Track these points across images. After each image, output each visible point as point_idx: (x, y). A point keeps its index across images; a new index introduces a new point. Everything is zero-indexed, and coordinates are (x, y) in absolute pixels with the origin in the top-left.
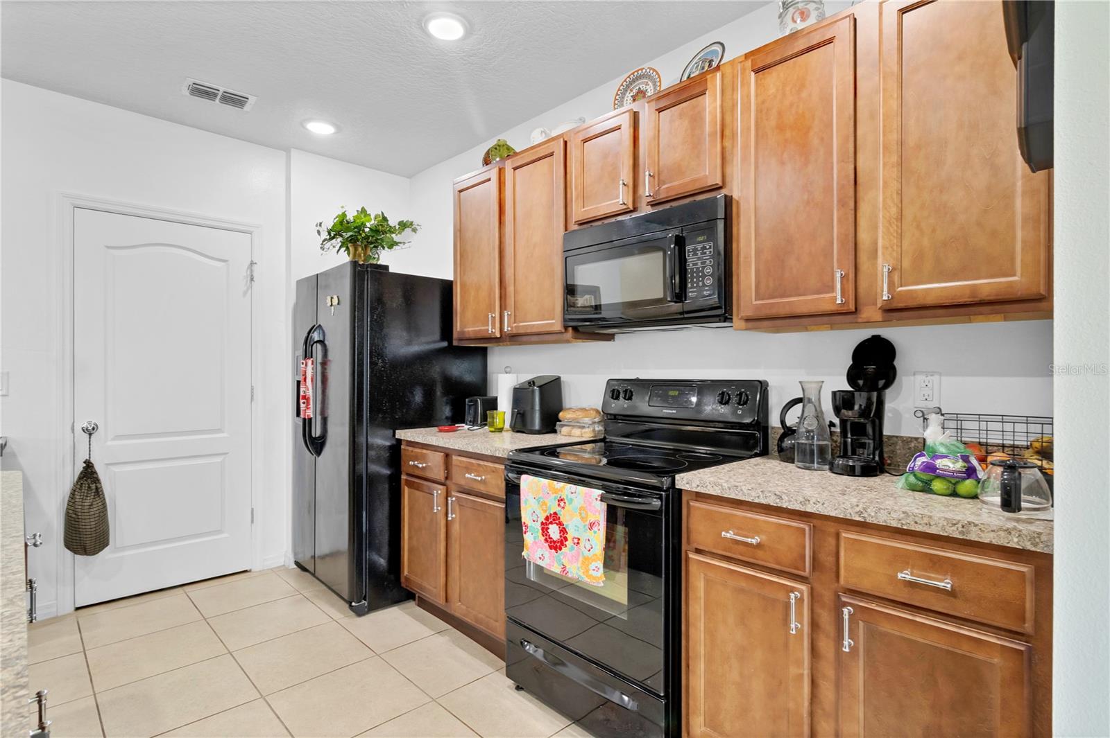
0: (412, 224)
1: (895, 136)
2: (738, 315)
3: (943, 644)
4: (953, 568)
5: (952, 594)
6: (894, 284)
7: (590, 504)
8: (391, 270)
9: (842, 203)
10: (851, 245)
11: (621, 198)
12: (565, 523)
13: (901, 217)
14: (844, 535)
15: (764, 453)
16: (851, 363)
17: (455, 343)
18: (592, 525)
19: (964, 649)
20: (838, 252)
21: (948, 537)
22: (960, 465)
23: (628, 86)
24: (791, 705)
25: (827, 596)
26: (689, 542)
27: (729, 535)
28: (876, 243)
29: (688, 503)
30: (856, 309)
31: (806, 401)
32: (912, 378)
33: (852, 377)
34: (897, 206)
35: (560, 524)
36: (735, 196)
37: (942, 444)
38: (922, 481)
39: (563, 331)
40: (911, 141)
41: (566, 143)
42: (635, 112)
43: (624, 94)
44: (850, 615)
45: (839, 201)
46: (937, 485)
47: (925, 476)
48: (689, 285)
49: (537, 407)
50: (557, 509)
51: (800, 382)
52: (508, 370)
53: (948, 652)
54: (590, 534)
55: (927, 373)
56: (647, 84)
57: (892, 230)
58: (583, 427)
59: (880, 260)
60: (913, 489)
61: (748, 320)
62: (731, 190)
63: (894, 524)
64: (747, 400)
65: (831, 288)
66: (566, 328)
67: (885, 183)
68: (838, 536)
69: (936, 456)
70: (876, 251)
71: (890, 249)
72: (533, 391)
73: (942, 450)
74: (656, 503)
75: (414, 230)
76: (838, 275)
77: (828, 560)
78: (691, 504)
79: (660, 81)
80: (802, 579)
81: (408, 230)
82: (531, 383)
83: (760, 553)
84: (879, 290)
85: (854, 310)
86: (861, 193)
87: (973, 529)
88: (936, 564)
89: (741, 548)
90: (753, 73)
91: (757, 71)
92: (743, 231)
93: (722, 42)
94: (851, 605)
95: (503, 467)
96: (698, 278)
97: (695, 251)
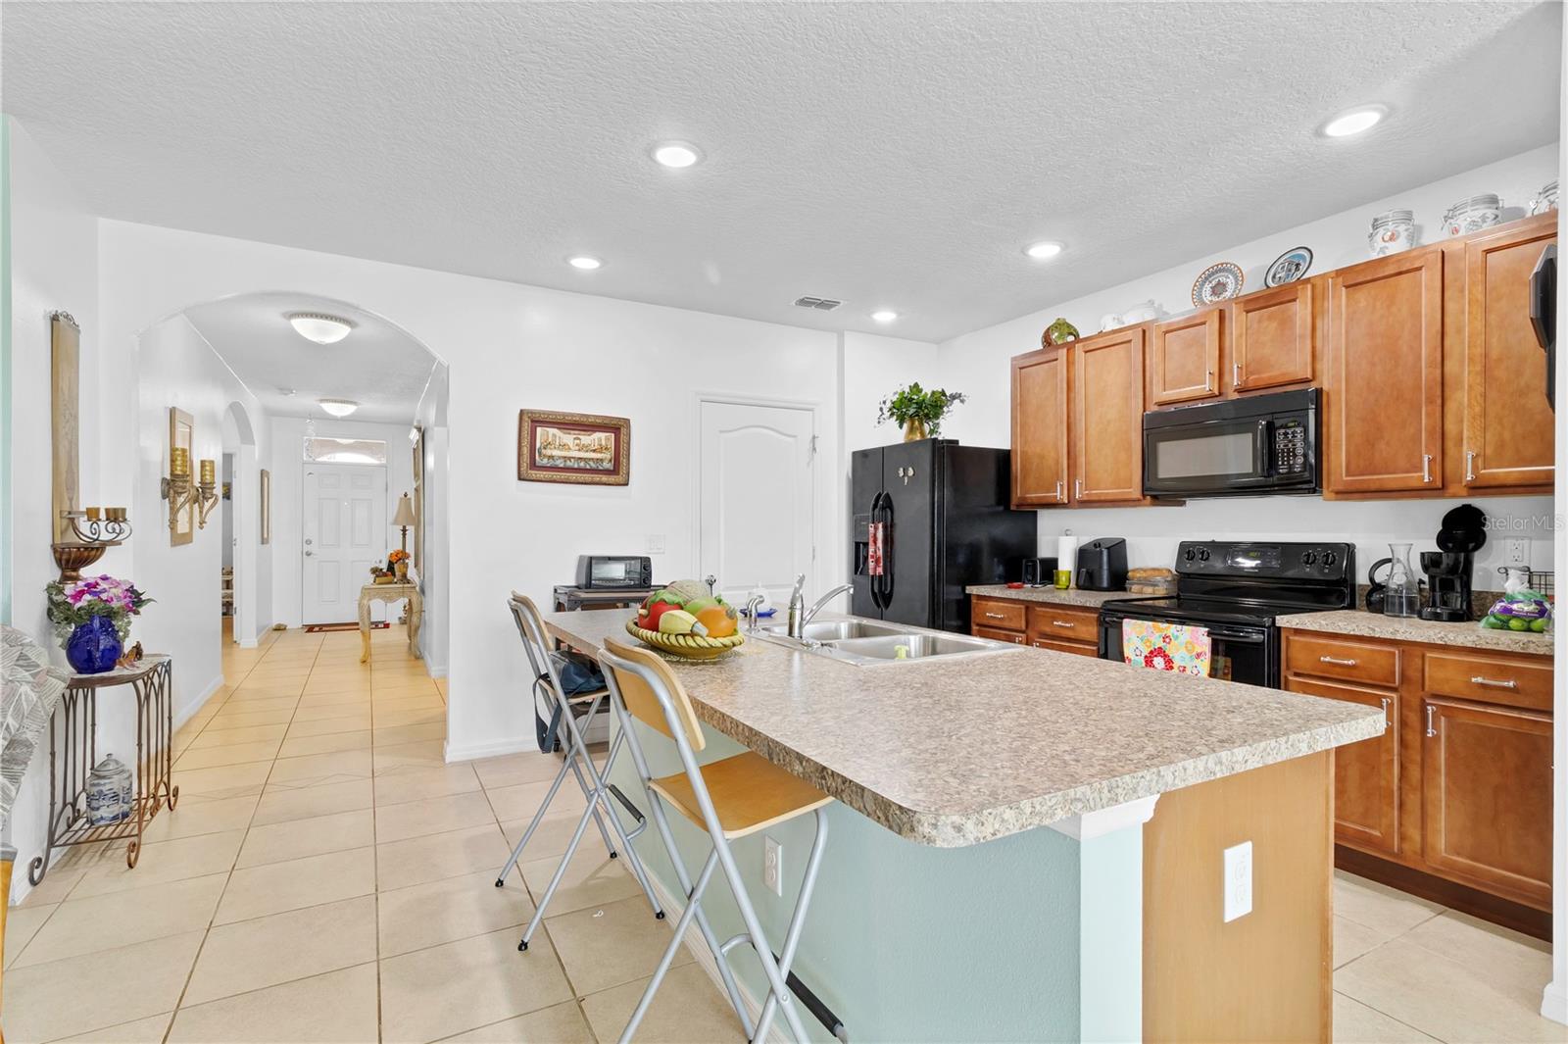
0: (960, 395)
1: (1479, 351)
2: (1328, 488)
3: (1507, 726)
4: (1517, 673)
5: (1515, 690)
6: (1478, 468)
7: (1197, 639)
8: (961, 444)
9: (1430, 401)
10: (1438, 435)
11: (1208, 386)
12: (1171, 655)
13: (1484, 414)
14: (1428, 655)
15: (1352, 606)
16: (1441, 528)
17: (1013, 508)
18: (1198, 656)
19: (1525, 729)
20: (1426, 440)
21: (1512, 652)
22: (1533, 607)
23: (1206, 279)
24: (1383, 783)
25: (1415, 702)
26: (1288, 668)
27: (1328, 659)
28: (1461, 433)
29: (1287, 638)
30: (1443, 485)
31: (1395, 561)
32: (1503, 542)
33: (1441, 540)
34: (1481, 406)
35: (1165, 656)
36: (1325, 388)
37: (1520, 593)
38: (1501, 621)
39: (1141, 498)
40: (1494, 354)
41: (1144, 332)
42: (1221, 310)
43: (1202, 285)
44: (1433, 713)
45: (1427, 398)
46: (1514, 623)
47: (1504, 617)
48: (1280, 463)
49: (1105, 567)
50: (1162, 644)
51: (1390, 545)
52: (1068, 533)
53: (1512, 732)
54: (1197, 662)
55: (1517, 538)
56: (1227, 277)
57: (1475, 424)
58: (1155, 585)
59: (1465, 448)
60: (1493, 627)
61: (1338, 493)
62: (1322, 383)
63: (1469, 645)
64: (1335, 559)
65: (1421, 469)
66: (1144, 496)
67: (1470, 386)
68: (1423, 657)
69: (1513, 601)
70: (1462, 439)
71: (1474, 440)
72: (1101, 552)
73: (1521, 598)
74: (1256, 637)
75: (962, 401)
76: (1426, 459)
77: (1414, 674)
78: (1291, 638)
79: (1242, 280)
80: (1394, 690)
81: (957, 401)
82: (1097, 544)
83: (1355, 672)
84: (1464, 472)
85: (1440, 486)
86: (1448, 392)
87: (1531, 645)
88: (1504, 673)
89: (1338, 669)
90: (1343, 289)
91: (1347, 287)
92: (1333, 419)
93: (1309, 247)
94: (1434, 705)
95: (1096, 615)
96: (1288, 456)
97: (1286, 434)
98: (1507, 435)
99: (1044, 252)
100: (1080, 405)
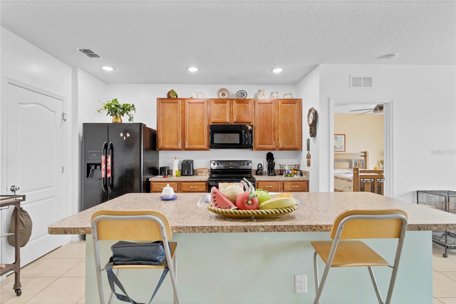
1: (282, 122)
2: (254, 148)
11: (227, 120)
13: (282, 135)
14: (285, 183)
17: (157, 150)
20: (273, 139)
23: (220, 91)
27: (267, 187)
34: (282, 133)
38: (287, 175)
39: (208, 148)
41: (208, 101)
42: (230, 101)
45: (273, 130)
48: (246, 141)
49: (191, 169)
52: (176, 158)
56: (226, 92)
57: (281, 137)
59: (280, 141)
60: (285, 176)
61: (256, 149)
62: (253, 124)
64: (249, 164)
65: (272, 145)
67: (280, 129)
68: (283, 183)
70: (279, 139)
72: (190, 164)
76: (274, 143)
79: (230, 94)
82: (188, 162)
83: (272, 189)
84: (279, 146)
85: (275, 148)
88: (296, 185)
89: (269, 189)
91: (258, 103)
95: (205, 183)
96: (248, 140)
97: (247, 135)
98: (285, 139)
99: (193, 70)
100: (187, 119)
